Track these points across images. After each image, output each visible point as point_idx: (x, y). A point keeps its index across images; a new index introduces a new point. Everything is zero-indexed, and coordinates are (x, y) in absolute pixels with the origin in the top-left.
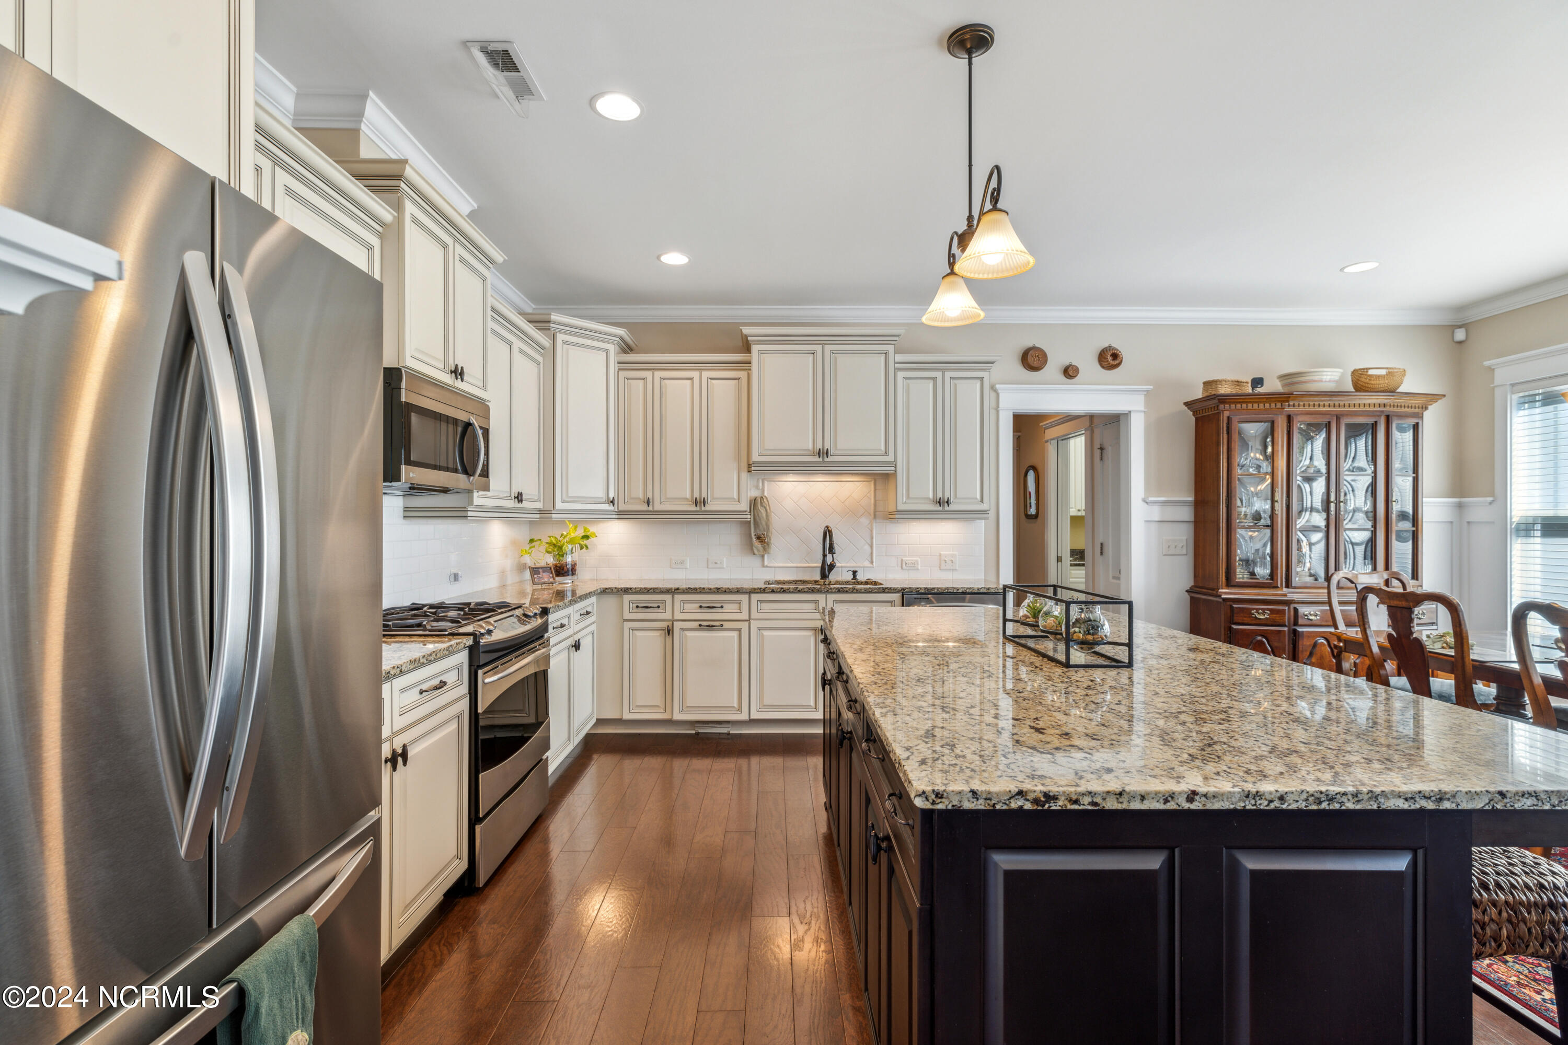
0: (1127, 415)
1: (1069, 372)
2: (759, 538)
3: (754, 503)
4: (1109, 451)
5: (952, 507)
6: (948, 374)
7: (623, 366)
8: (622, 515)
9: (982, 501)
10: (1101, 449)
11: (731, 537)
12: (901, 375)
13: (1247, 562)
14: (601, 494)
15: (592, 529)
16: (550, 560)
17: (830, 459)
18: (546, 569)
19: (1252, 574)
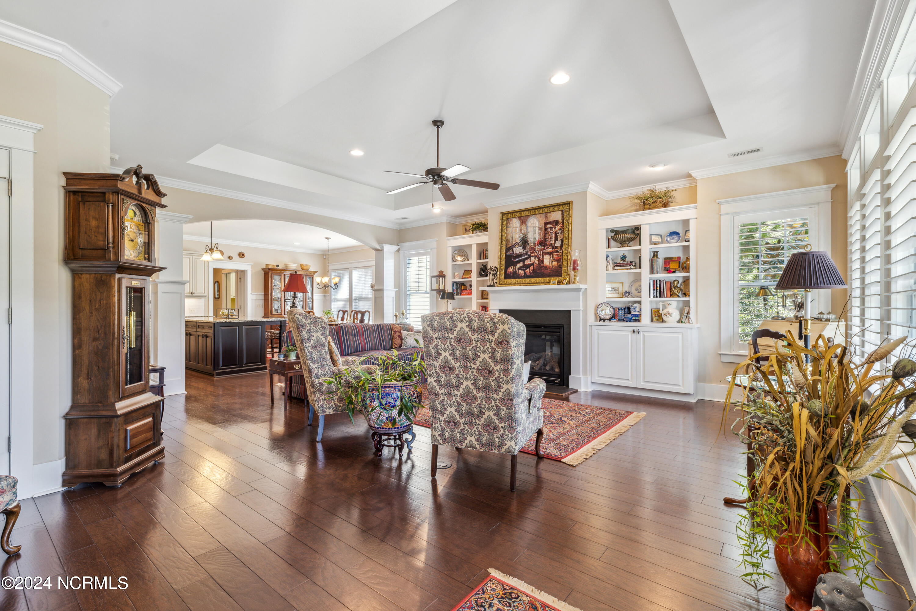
0: (247, 271)
1: (230, 258)
4: (242, 279)
5: (195, 295)
6: (194, 257)
9: (204, 293)
10: (240, 278)
13: (275, 310)
19: (277, 312)
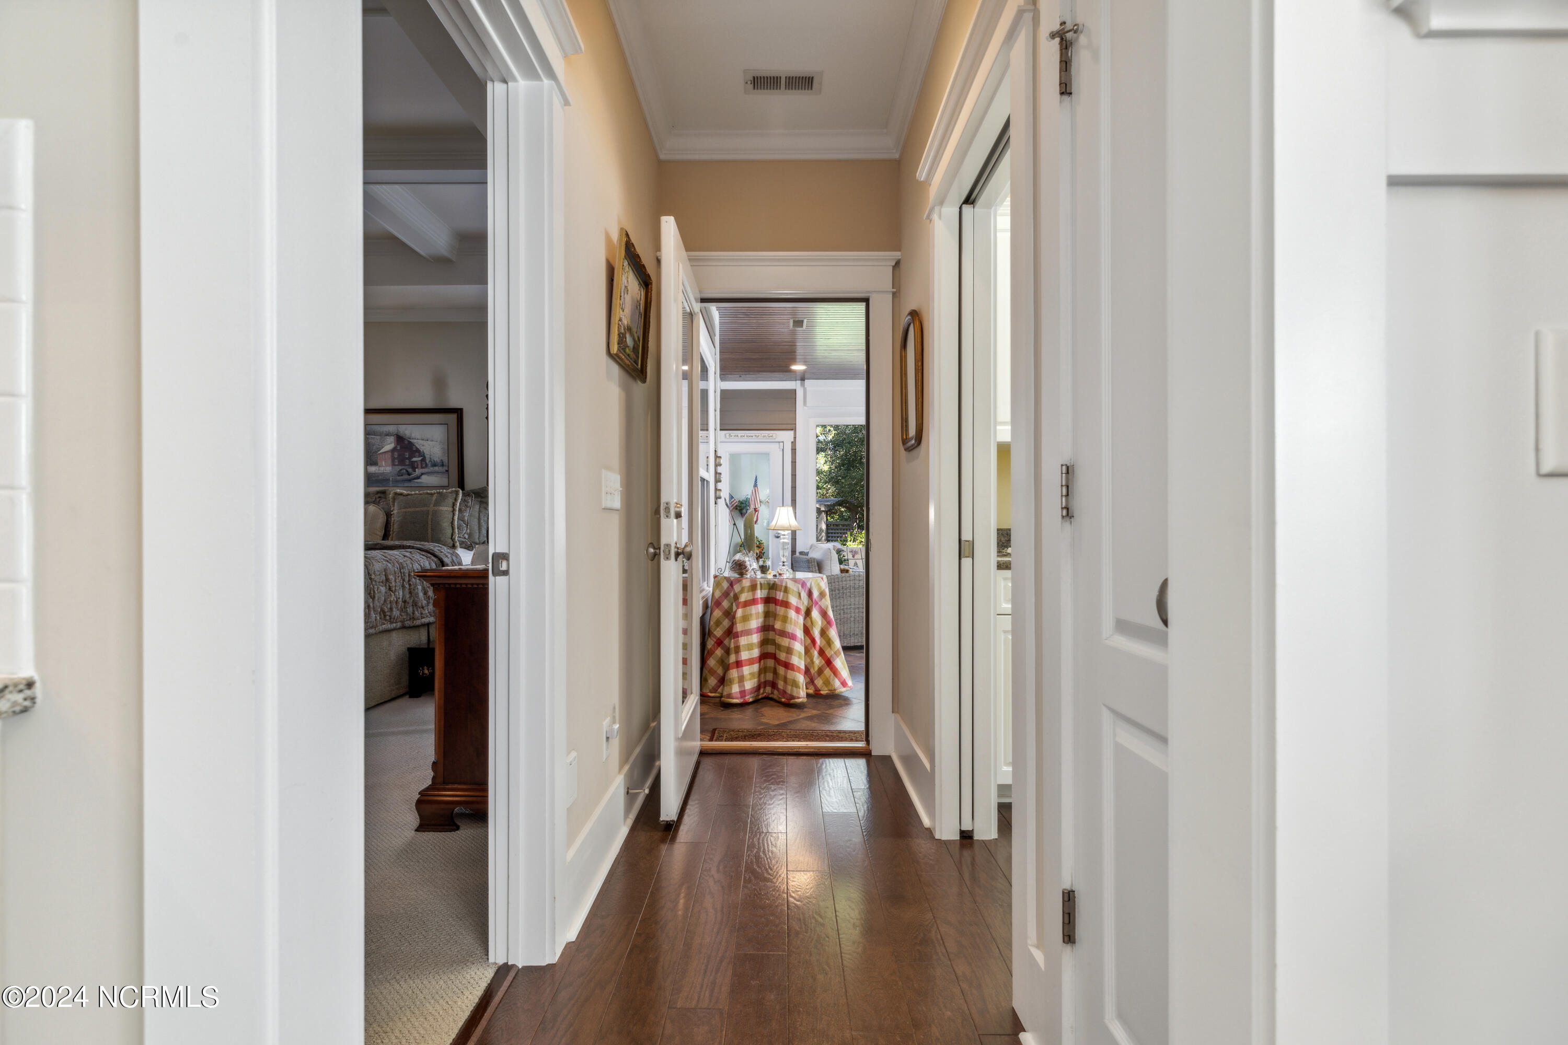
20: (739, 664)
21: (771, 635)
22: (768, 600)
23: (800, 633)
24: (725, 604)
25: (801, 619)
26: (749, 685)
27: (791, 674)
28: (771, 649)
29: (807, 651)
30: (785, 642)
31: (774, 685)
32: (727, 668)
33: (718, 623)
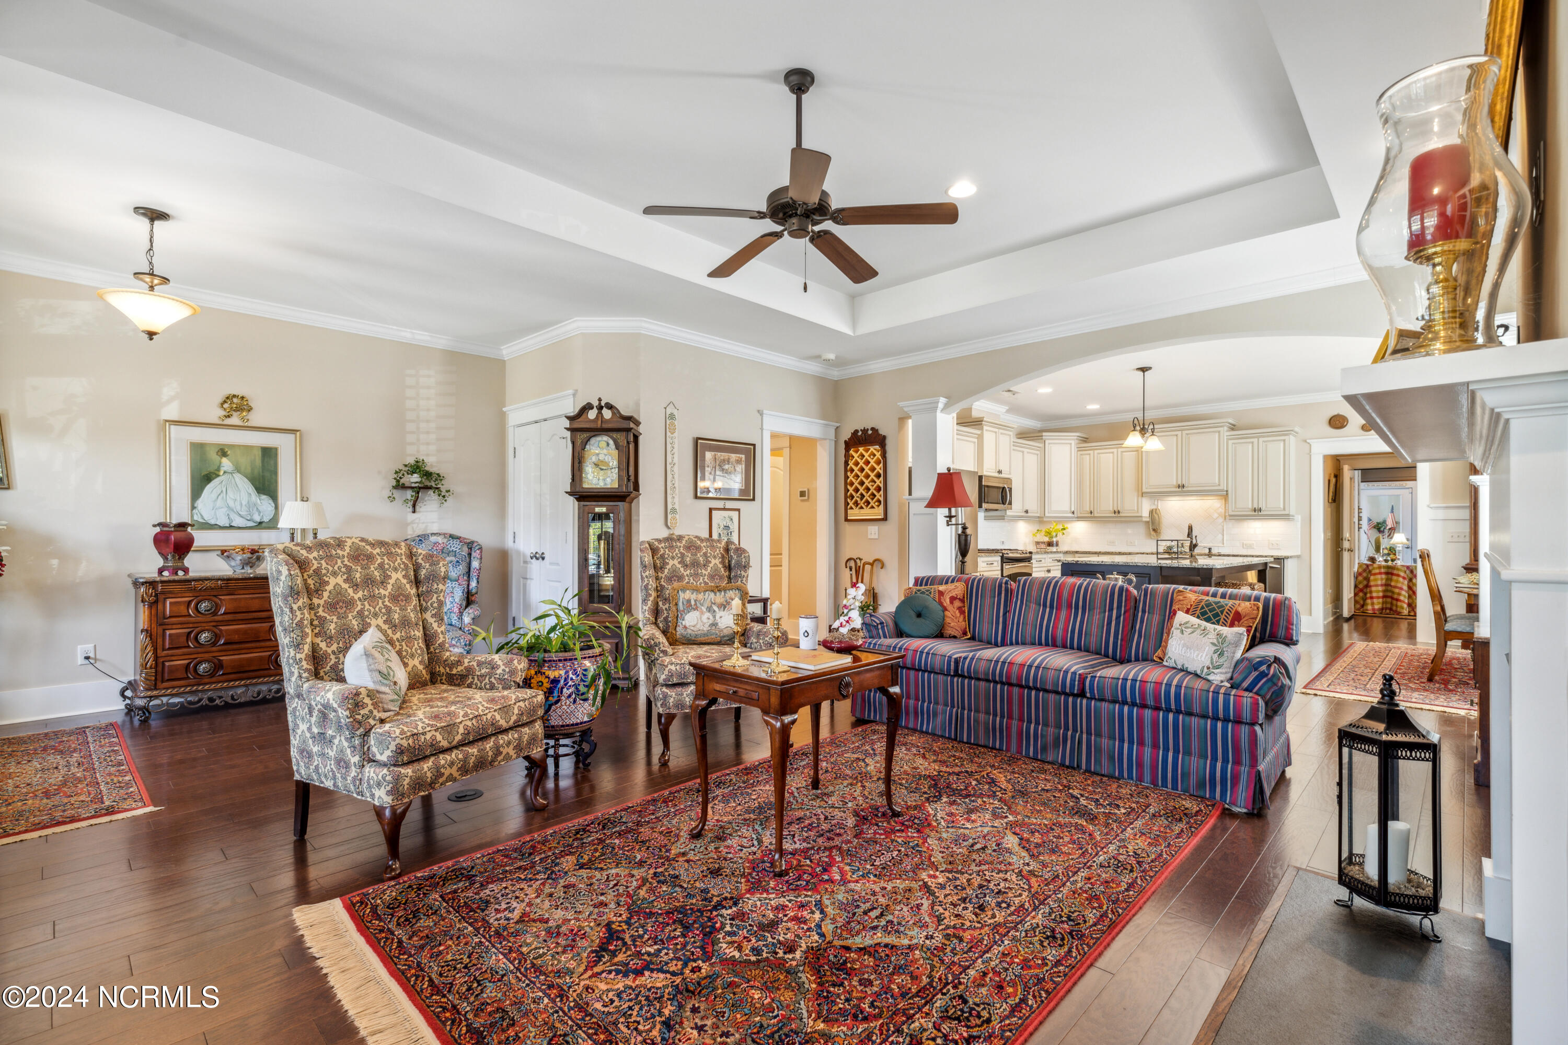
1: (1366, 428)
2: (1154, 530)
3: (1151, 512)
5: (1262, 513)
6: (1261, 440)
7: (1080, 449)
8: (1080, 518)
9: (1284, 509)
11: (1141, 530)
12: (1231, 442)
14: (1067, 509)
15: (1066, 526)
16: (1046, 539)
17: (1185, 489)
18: (1043, 543)
20: (1372, 598)
21: (1389, 588)
22: (1387, 573)
23: (1405, 588)
24: (1365, 575)
25: (1406, 582)
26: (1377, 607)
27: (1399, 603)
28: (1389, 594)
29: (1410, 597)
30: (1397, 590)
31: (1391, 609)
32: (1365, 599)
33: (1360, 583)
